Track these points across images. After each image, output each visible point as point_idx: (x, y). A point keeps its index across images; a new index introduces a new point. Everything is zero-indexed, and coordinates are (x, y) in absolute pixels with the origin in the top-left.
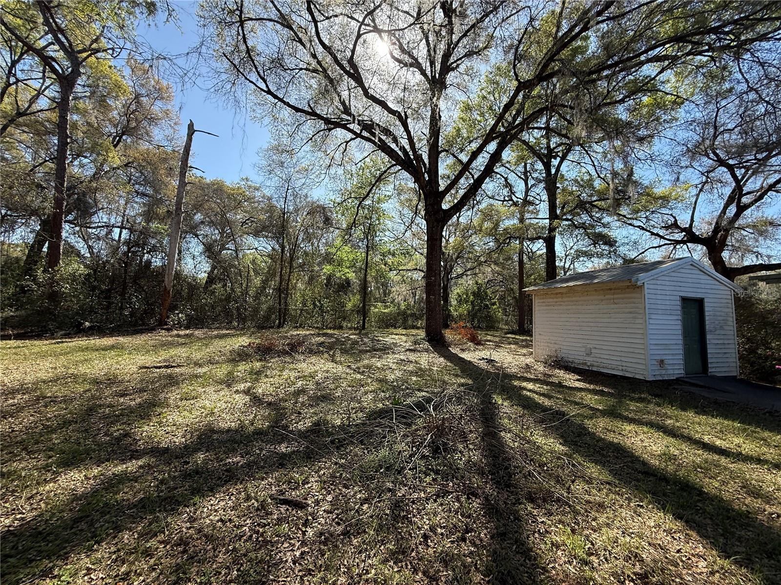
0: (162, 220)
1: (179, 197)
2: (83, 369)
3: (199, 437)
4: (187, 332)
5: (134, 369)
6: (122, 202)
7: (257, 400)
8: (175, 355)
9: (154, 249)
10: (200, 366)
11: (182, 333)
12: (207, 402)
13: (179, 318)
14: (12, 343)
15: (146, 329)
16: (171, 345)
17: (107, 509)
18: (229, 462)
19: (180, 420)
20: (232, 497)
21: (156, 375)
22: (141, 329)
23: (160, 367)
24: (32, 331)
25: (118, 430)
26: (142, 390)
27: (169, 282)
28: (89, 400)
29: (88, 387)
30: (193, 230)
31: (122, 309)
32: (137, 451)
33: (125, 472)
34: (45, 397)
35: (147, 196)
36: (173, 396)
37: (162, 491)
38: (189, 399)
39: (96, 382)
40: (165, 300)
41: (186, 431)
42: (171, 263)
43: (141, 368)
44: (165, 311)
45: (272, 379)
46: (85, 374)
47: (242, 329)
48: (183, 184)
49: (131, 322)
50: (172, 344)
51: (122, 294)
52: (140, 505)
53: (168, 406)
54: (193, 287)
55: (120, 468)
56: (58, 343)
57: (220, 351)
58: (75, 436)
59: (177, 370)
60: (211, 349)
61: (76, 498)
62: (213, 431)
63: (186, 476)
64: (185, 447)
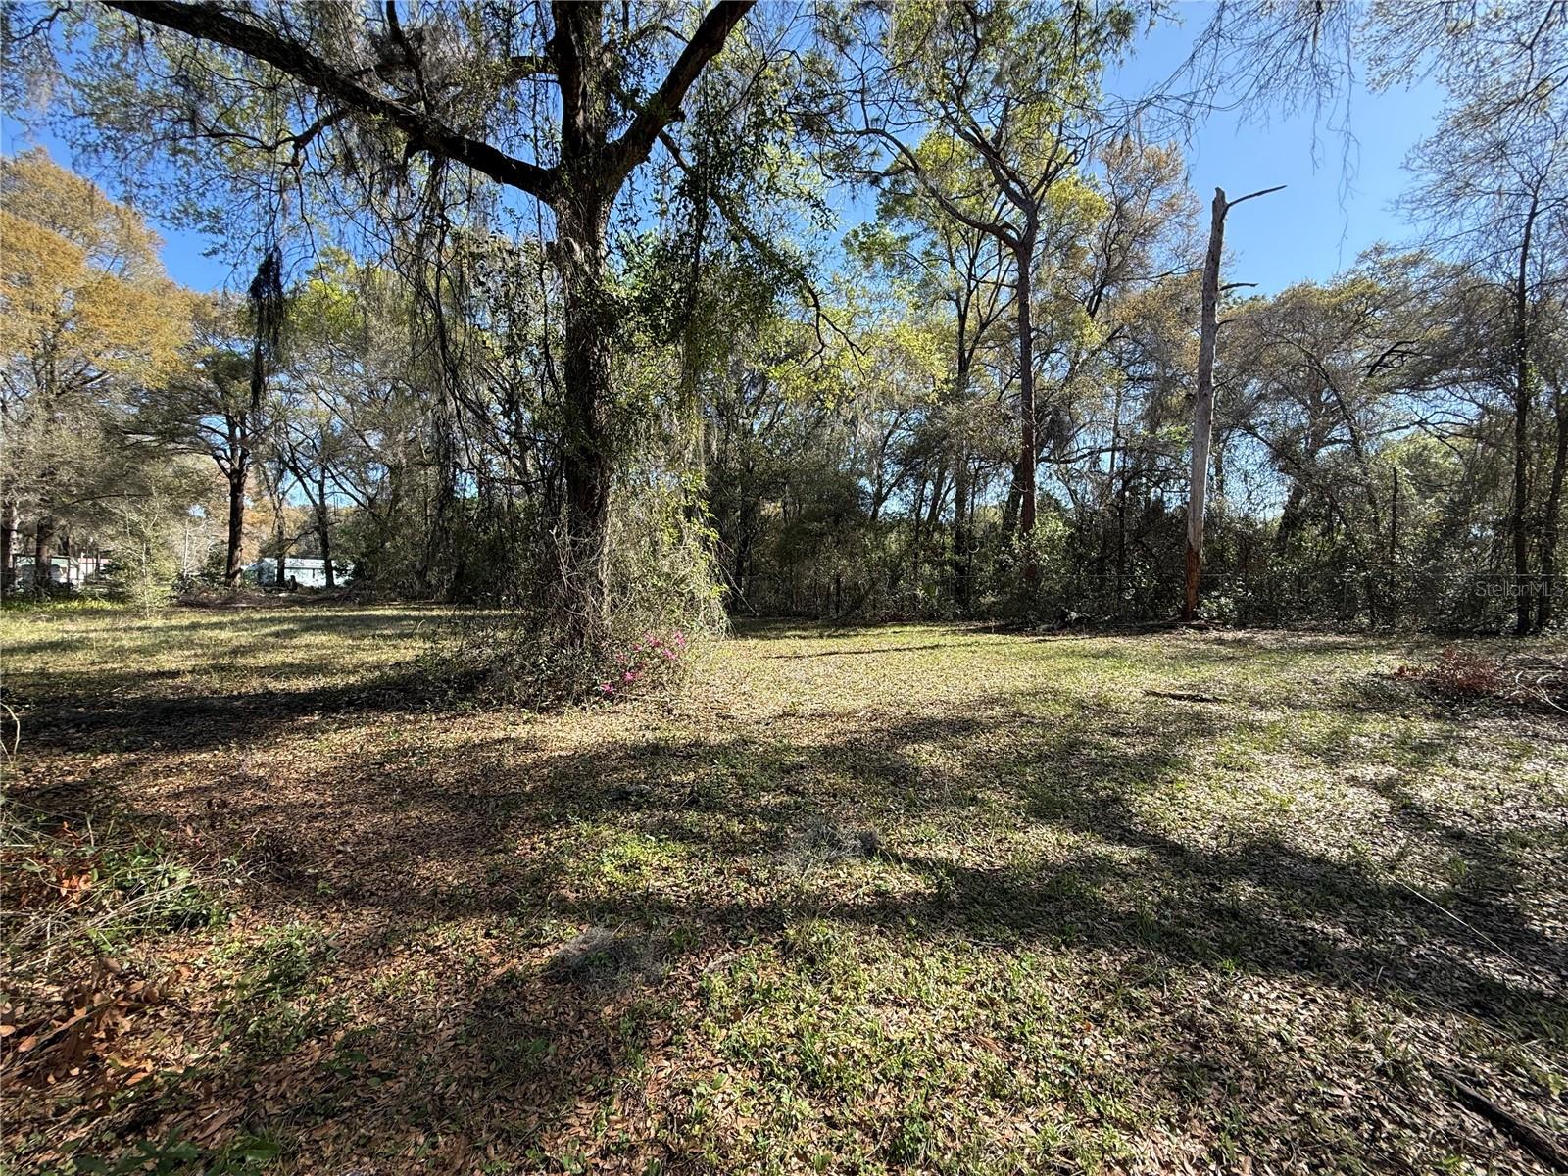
0: (1178, 417)
1: (1205, 360)
2: (1066, 683)
3: (1247, 850)
4: (1240, 634)
5: (1137, 693)
6: (1110, 405)
7: (1412, 815)
8: (1212, 679)
9: (1165, 477)
10: (1263, 707)
11: (1229, 636)
12: (1271, 783)
13: (1220, 606)
14: (995, 638)
15: (1160, 626)
16: (1203, 657)
17: (1081, 902)
18: (1313, 929)
19: (1211, 802)
20: (1312, 1006)
21: (1172, 710)
22: (1153, 626)
23: (1180, 697)
24: (1013, 623)
25: (1106, 788)
26: (1146, 733)
27: (1195, 535)
28: (1070, 731)
29: (1070, 710)
30: (1242, 419)
31: (1121, 590)
32: (1130, 831)
33: (1109, 857)
34: (1022, 715)
35: (1148, 380)
36: (1201, 754)
37: (1166, 918)
38: (1232, 769)
39: (1080, 705)
40: (1191, 571)
41: (1221, 827)
42: (1197, 496)
43: (1147, 694)
44: (1192, 592)
45: (1473, 774)
46: (1068, 691)
47: (1383, 634)
48: (1210, 329)
49: (1136, 612)
50: (1208, 657)
51: (1120, 564)
52: (1128, 922)
53: (1189, 770)
54: (1250, 540)
55: (1103, 849)
56: (1040, 641)
57: (1315, 682)
58: (1051, 779)
59: (1213, 707)
60: (1291, 674)
61: (1045, 866)
62: (1278, 847)
63: (1214, 913)
64: (1216, 857)
